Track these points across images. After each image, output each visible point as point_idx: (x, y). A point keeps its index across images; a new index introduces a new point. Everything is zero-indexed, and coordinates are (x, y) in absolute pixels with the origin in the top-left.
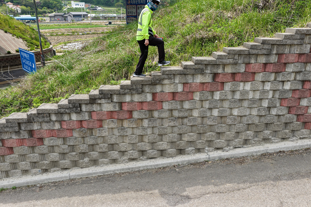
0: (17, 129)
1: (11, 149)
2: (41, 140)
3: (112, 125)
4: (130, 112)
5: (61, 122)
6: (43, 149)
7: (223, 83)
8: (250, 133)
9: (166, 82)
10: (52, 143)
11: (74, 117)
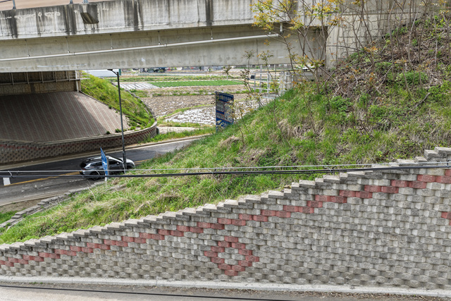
0: (45, 247)
1: (43, 258)
2: (59, 255)
3: (98, 253)
4: (109, 246)
5: (70, 246)
6: (59, 261)
7: (163, 236)
8: (185, 271)
9: (127, 230)
10: (64, 258)
11: (77, 244)
